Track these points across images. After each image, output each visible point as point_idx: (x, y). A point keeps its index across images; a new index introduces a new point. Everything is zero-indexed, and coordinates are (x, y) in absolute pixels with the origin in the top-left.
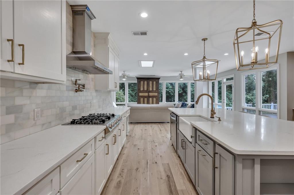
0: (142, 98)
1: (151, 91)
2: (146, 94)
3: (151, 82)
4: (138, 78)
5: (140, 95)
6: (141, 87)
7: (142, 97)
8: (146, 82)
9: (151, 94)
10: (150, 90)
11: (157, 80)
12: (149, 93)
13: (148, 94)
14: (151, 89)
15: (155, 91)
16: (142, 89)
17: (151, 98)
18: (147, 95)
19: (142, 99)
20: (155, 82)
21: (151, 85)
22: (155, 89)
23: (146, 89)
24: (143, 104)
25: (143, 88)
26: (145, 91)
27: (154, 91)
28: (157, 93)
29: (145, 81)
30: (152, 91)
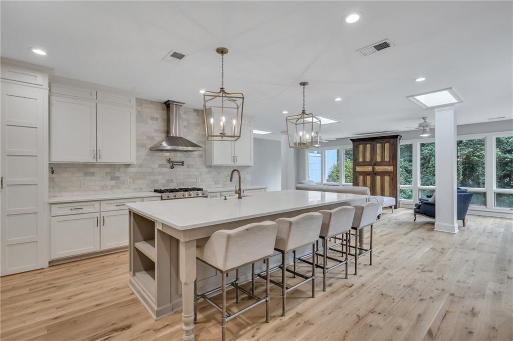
0: (361, 175)
1: (379, 162)
2: (370, 169)
3: (379, 146)
4: (353, 140)
5: (357, 170)
6: (360, 155)
7: (361, 173)
8: (368, 146)
9: (378, 169)
10: (376, 162)
11: (392, 141)
12: (375, 167)
13: (373, 169)
14: (379, 159)
15: (387, 161)
16: (361, 160)
17: (378, 175)
18: (372, 171)
19: (361, 178)
20: (387, 145)
21: (379, 151)
22: (387, 159)
23: (368, 159)
24: (364, 187)
25: (364, 157)
26: (367, 162)
27: (385, 162)
28: (392, 167)
29: (366, 144)
30: (383, 163)
